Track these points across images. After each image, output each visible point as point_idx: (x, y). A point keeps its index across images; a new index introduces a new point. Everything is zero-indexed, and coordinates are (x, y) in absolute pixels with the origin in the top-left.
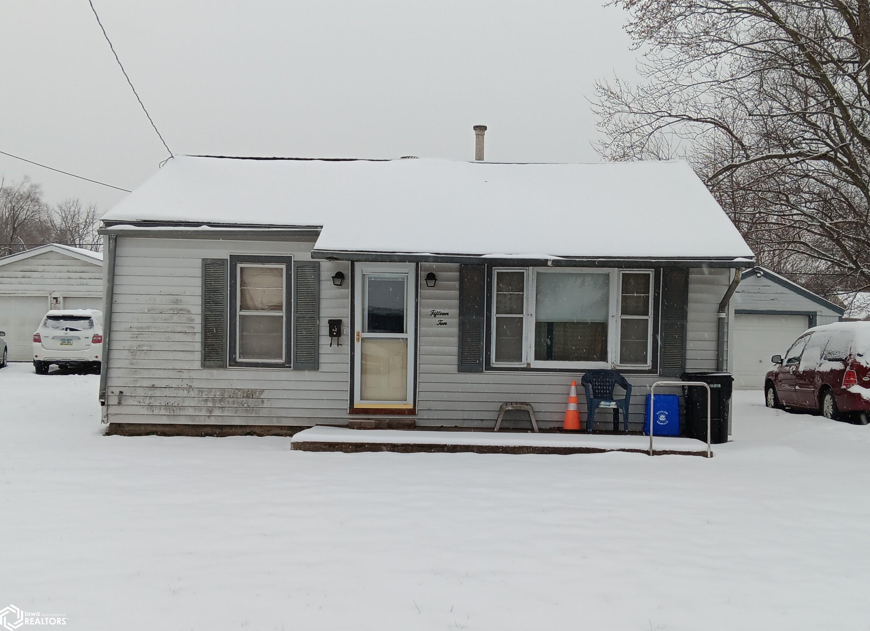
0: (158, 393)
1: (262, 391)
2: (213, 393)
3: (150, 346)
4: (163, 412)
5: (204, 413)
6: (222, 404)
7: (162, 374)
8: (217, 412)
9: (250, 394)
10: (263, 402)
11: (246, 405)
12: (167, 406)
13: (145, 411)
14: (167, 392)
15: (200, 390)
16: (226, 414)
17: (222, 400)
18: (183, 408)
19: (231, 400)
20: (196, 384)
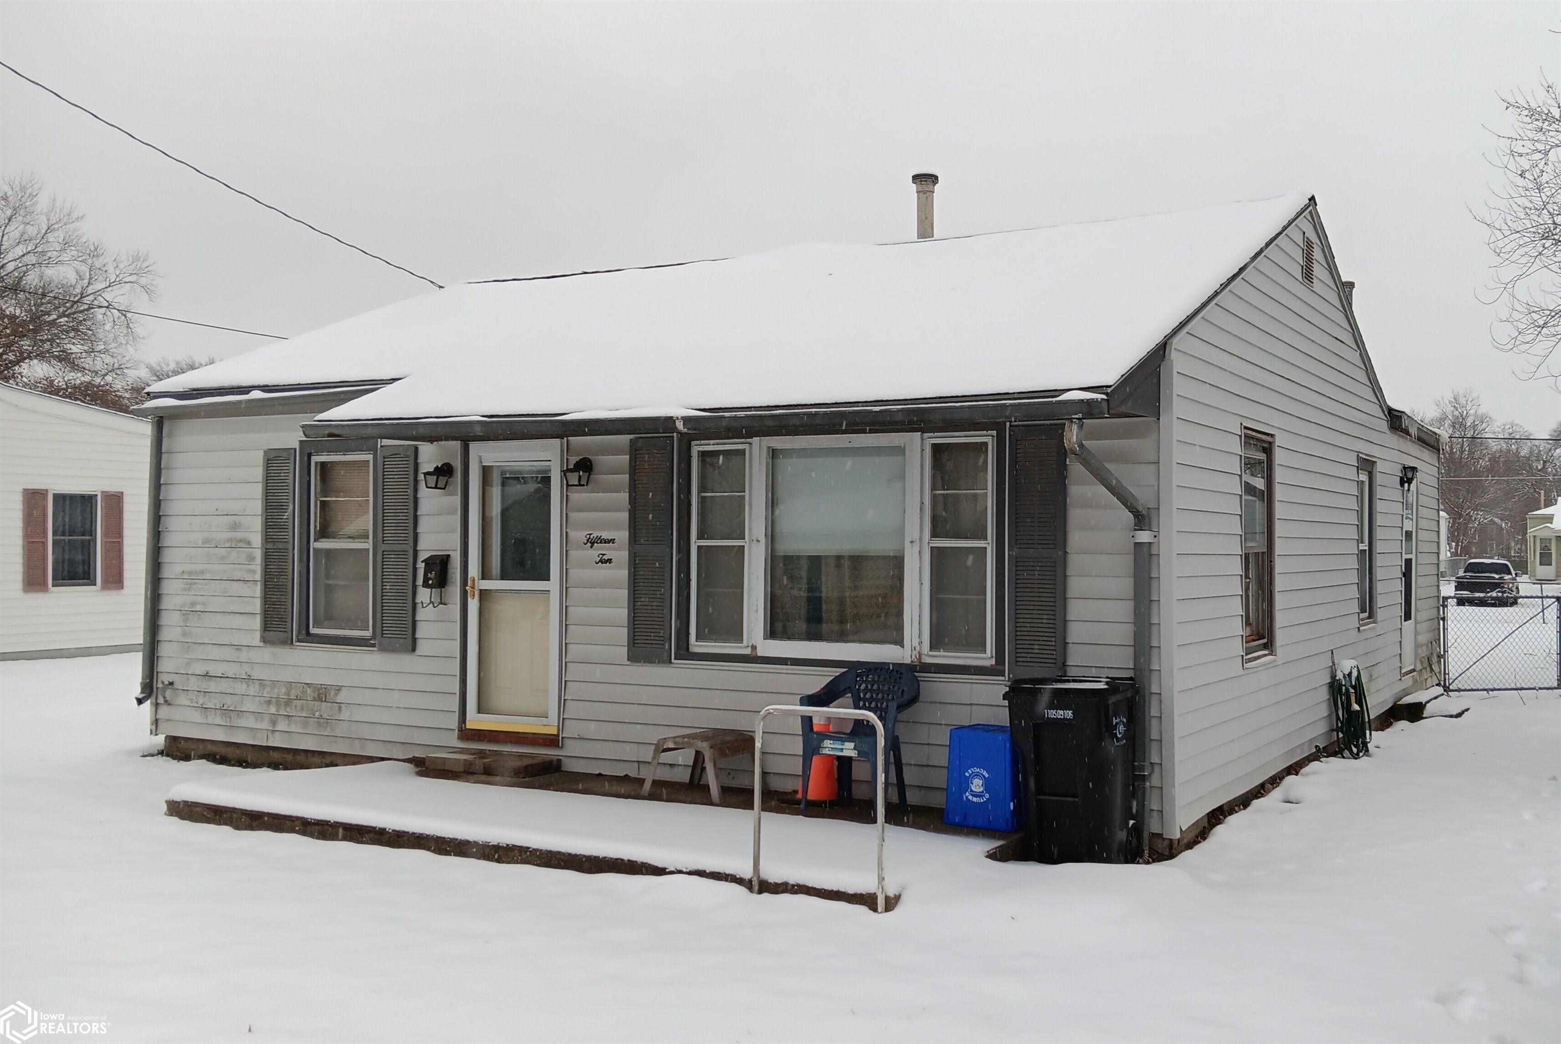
0: (213, 686)
1: (339, 689)
2: (276, 690)
3: (204, 604)
4: (218, 720)
5: (265, 725)
6: (288, 709)
7: (215, 653)
8: (282, 726)
9: (322, 694)
10: (340, 709)
11: (317, 714)
12: (224, 711)
13: (197, 717)
14: (223, 686)
15: (262, 683)
16: (293, 728)
17: (288, 703)
18: (241, 714)
19: (299, 703)
20: (256, 675)
